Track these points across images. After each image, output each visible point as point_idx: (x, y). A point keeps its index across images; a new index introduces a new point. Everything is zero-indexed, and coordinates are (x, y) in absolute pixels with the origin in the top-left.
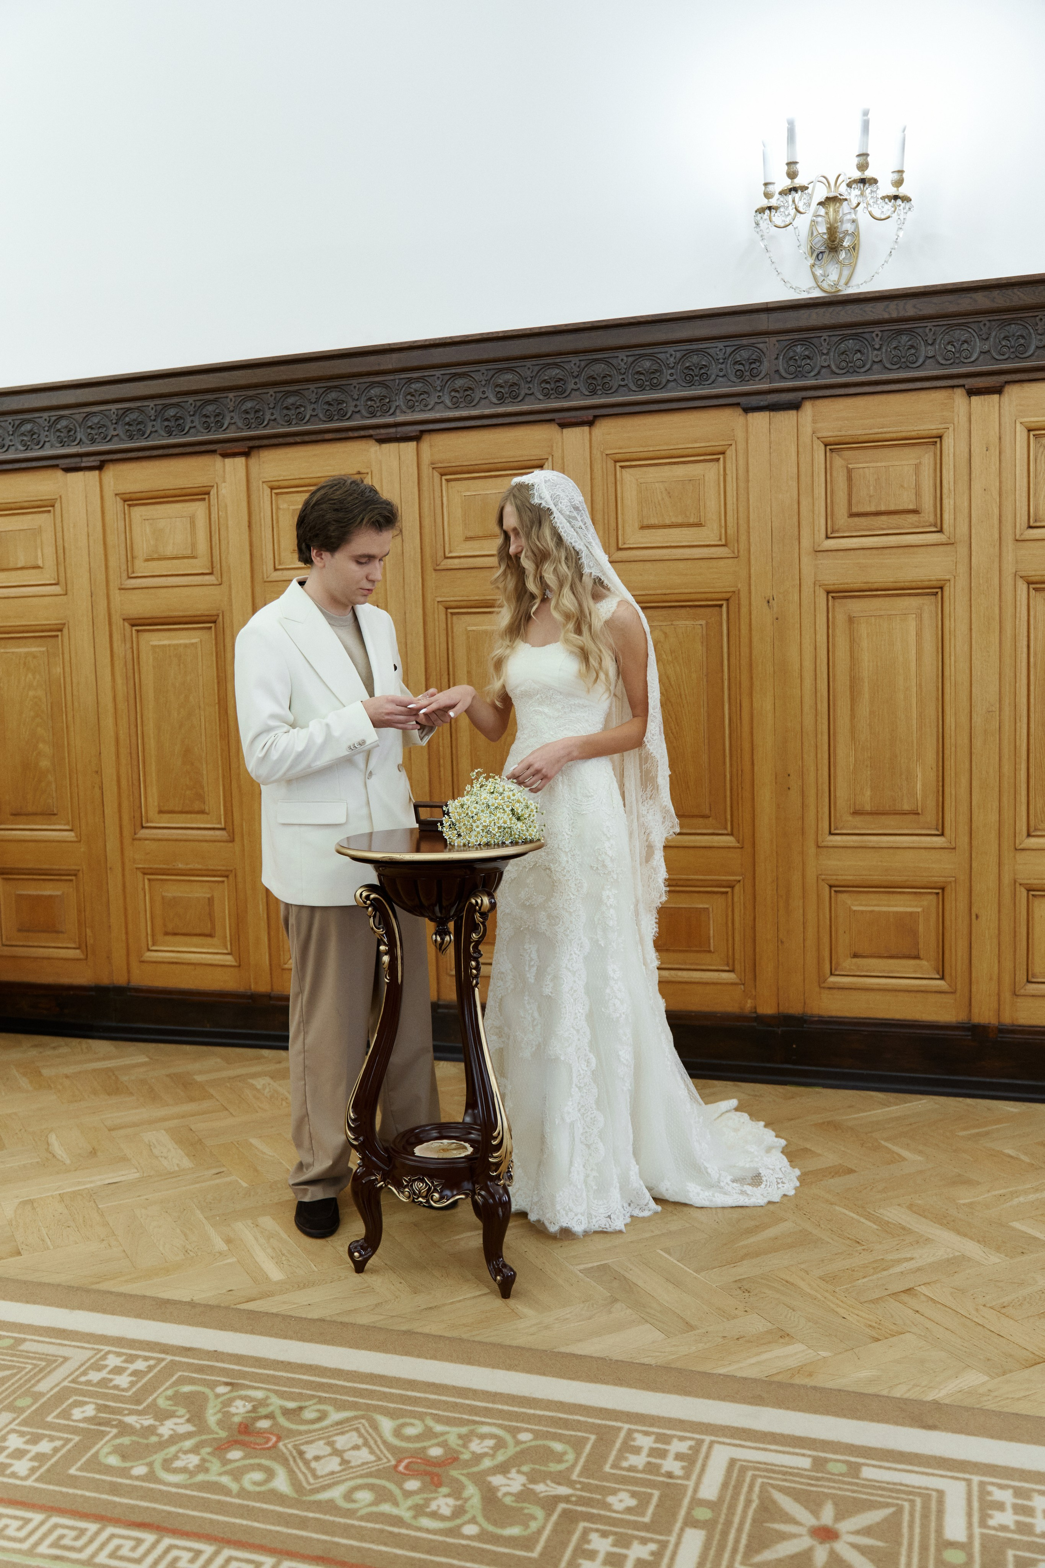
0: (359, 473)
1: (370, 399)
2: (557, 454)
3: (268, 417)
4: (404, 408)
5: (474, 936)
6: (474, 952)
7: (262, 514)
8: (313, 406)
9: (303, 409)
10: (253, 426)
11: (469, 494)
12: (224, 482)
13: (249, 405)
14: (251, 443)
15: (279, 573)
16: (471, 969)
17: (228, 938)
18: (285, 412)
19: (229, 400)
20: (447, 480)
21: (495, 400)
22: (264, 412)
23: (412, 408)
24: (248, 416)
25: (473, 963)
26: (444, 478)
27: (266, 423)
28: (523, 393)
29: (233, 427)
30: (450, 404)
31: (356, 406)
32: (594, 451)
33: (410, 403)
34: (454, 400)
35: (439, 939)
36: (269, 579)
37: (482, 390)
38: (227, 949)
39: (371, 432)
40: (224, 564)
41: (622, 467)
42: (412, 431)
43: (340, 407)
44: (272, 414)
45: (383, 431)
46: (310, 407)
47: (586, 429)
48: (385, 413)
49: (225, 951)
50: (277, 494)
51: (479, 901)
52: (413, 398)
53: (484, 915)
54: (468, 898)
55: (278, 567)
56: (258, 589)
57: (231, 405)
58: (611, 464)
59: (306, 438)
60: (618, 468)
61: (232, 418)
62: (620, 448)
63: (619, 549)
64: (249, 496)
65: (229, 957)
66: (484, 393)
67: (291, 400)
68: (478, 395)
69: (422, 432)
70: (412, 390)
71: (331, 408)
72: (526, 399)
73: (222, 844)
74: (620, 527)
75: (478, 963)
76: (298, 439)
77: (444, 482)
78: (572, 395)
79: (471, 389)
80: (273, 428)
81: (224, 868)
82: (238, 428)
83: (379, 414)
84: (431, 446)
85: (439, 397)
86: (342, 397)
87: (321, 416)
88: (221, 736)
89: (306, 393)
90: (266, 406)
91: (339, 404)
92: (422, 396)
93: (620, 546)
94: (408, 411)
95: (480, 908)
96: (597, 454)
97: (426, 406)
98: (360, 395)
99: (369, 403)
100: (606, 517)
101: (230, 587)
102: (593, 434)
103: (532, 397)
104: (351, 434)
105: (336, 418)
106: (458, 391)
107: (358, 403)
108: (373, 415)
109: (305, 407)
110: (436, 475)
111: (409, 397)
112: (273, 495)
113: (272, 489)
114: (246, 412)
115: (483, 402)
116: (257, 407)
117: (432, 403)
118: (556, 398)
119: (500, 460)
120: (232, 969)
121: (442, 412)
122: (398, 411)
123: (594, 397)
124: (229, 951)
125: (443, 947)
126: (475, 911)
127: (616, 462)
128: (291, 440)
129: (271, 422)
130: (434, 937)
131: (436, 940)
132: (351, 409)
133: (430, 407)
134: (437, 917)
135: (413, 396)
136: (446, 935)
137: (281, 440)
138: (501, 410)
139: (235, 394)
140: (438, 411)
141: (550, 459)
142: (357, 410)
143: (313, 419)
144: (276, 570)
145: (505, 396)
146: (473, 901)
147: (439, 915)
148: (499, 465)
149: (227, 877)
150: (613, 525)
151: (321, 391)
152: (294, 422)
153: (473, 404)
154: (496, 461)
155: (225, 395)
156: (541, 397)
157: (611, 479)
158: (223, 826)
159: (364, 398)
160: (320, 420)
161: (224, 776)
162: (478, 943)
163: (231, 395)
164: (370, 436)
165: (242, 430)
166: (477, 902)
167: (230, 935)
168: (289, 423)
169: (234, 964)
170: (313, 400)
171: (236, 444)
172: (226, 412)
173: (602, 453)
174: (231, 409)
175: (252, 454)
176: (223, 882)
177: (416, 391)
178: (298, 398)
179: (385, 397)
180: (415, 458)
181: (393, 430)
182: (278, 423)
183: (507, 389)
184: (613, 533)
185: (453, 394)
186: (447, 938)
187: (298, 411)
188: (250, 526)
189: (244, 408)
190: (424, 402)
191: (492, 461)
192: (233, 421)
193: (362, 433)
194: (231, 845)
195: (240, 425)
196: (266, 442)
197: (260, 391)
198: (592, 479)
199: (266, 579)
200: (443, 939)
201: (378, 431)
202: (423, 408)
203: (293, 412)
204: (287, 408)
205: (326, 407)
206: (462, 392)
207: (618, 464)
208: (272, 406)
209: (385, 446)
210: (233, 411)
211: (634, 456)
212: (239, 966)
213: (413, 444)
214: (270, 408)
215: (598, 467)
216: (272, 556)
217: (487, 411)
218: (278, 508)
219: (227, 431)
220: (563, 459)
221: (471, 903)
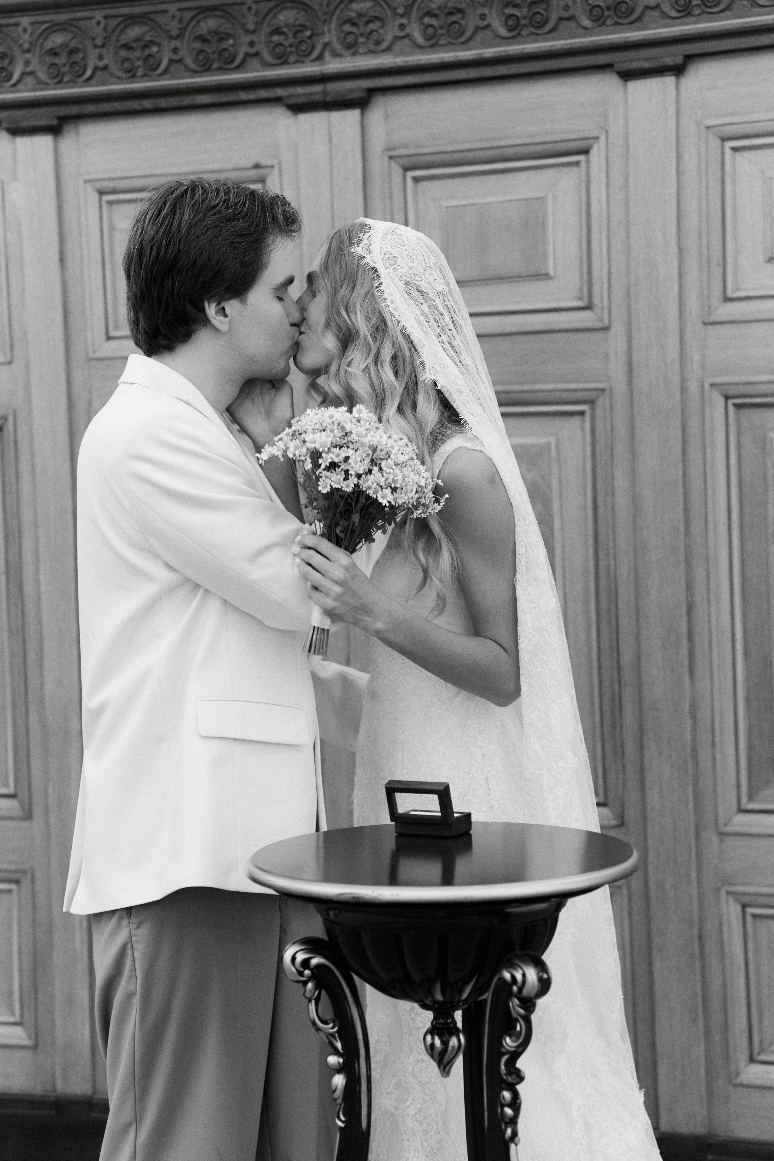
0: (257, 166)
1: (277, 31)
2: (616, 129)
3: (92, 62)
4: (338, 47)
5: (509, 1042)
6: (509, 1073)
7: (84, 239)
8: (174, 43)
9: (155, 49)
10: (66, 79)
11: (454, 203)
12: (15, 179)
13: (58, 39)
14: (64, 111)
15: (114, 344)
16: (503, 1106)
17: (16, 996)
18: (123, 53)
19: (20, 30)
20: (416, 180)
21: (503, 32)
22: (85, 52)
23: (352, 48)
24: (56, 60)
25: (507, 1095)
26: (410, 174)
27: (88, 73)
28: (554, 16)
29: (29, 80)
30: (420, 40)
31: (252, 44)
32: (685, 121)
33: (350, 39)
34: (430, 31)
35: (438, 1042)
36: (98, 355)
37: (479, 12)
38: (13, 1014)
39: (279, 92)
40: (16, 325)
41: (735, 149)
42: (354, 90)
43: (223, 45)
44: (101, 58)
45: (300, 90)
46: (168, 45)
47: (670, 80)
48: (303, 56)
49: (11, 1019)
50: (110, 203)
51: (519, 977)
52: (354, 30)
53: (529, 1004)
54: (497, 969)
55: (112, 333)
56: (78, 374)
57: (25, 39)
58: (714, 143)
59: (163, 103)
60: (728, 152)
61: (27, 63)
62: (733, 115)
63: (727, 299)
64: (60, 208)
65: (18, 1031)
66: (483, 17)
67: (135, 32)
68: (471, 22)
69: (372, 92)
70: (353, 14)
71: (205, 47)
72: (561, 27)
73: (8, 823)
74: (729, 259)
75: (516, 1095)
76: (148, 104)
77: (409, 182)
78: (646, 19)
79: (460, 11)
80: (103, 83)
81: (13, 867)
82: (39, 82)
83: (292, 59)
84: (386, 117)
85: (402, 27)
86: (227, 27)
87: (189, 62)
88: (10, 630)
89: (161, 19)
90: (89, 44)
91: (221, 39)
92: (372, 26)
93: (730, 294)
94: (344, 52)
95: (521, 989)
96: (689, 126)
97: (378, 43)
98: (259, 24)
99: (275, 38)
100: (704, 241)
101: (27, 367)
102: (683, 89)
103: (572, 24)
104: (243, 96)
105: (216, 65)
106: (435, 16)
107: (255, 38)
108: (283, 60)
109: (159, 45)
110: (396, 170)
111: (347, 28)
112: (105, 206)
113: (101, 193)
114: (53, 53)
115: (481, 34)
116: (73, 44)
117: (389, 37)
118: (617, 23)
119: (510, 142)
120: (20, 1053)
121: (407, 54)
122: (327, 54)
123: (688, 19)
124: (17, 1019)
125: (446, 1058)
126: (511, 994)
127: (723, 140)
128: (134, 105)
129: (99, 73)
130: (429, 1038)
131: (432, 1045)
132: (243, 50)
133: (385, 45)
134: (435, 1002)
135: (354, 24)
136: (451, 1035)
137: (116, 106)
138: (514, 49)
139: (33, 19)
140: (402, 53)
141: (603, 139)
142: (253, 51)
143: (173, 68)
144: (109, 338)
145: (523, 22)
146: (507, 976)
147: (439, 997)
148: (509, 152)
149: (17, 882)
150: (716, 254)
151: (188, 15)
152: (140, 72)
153: (463, 39)
154: (504, 143)
155: (13, 21)
156: (587, 23)
157: (715, 168)
158: (11, 790)
159: (265, 30)
160: (188, 69)
161: (14, 702)
162: (516, 1054)
163: (25, 21)
164: (277, 100)
165: (45, 85)
166: (513, 977)
167: (21, 989)
168: (132, 74)
169: (26, 1042)
170: (175, 33)
171: (35, 111)
172: (17, 52)
173: (698, 124)
174: (26, 46)
175: (65, 130)
176: (9, 891)
177: (360, 15)
178: (145, 28)
179: (304, 27)
180: (359, 139)
181: (317, 88)
182: (112, 75)
183: (525, 10)
184: (717, 272)
185: (426, 20)
186: (453, 1042)
187: (147, 52)
188: (62, 260)
189: (48, 45)
190: (375, 36)
191: (495, 143)
192: (29, 69)
193: (264, 94)
194: (25, 824)
195: (42, 75)
196: (90, 108)
197: (78, 15)
198: (678, 172)
199: (92, 355)
200: (445, 1044)
201: (291, 90)
202: (372, 47)
203: (137, 53)
204: (127, 47)
205: (198, 45)
206: (442, 17)
207: (729, 144)
208: (99, 41)
209: (305, 118)
210: (28, 51)
211: (758, 128)
212: (35, 1047)
213: (353, 115)
214: (96, 47)
215: (690, 151)
216: (102, 314)
217: (489, 52)
218: (112, 229)
219: (20, 87)
220: (626, 136)
221: (502, 980)
